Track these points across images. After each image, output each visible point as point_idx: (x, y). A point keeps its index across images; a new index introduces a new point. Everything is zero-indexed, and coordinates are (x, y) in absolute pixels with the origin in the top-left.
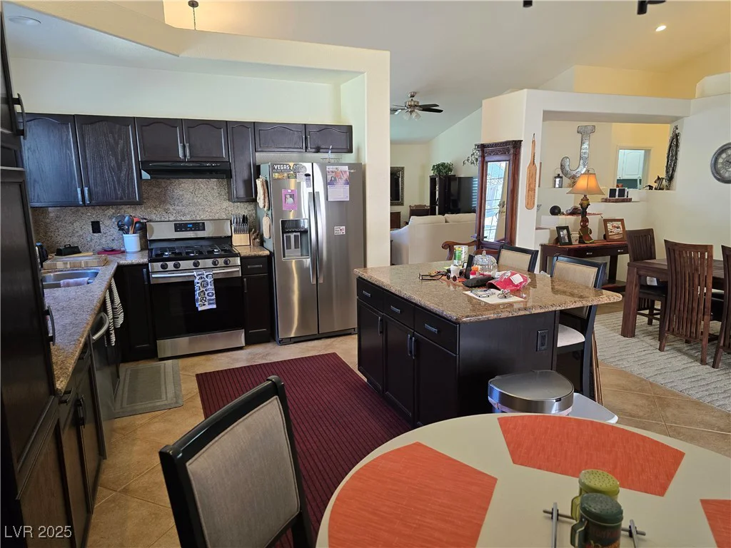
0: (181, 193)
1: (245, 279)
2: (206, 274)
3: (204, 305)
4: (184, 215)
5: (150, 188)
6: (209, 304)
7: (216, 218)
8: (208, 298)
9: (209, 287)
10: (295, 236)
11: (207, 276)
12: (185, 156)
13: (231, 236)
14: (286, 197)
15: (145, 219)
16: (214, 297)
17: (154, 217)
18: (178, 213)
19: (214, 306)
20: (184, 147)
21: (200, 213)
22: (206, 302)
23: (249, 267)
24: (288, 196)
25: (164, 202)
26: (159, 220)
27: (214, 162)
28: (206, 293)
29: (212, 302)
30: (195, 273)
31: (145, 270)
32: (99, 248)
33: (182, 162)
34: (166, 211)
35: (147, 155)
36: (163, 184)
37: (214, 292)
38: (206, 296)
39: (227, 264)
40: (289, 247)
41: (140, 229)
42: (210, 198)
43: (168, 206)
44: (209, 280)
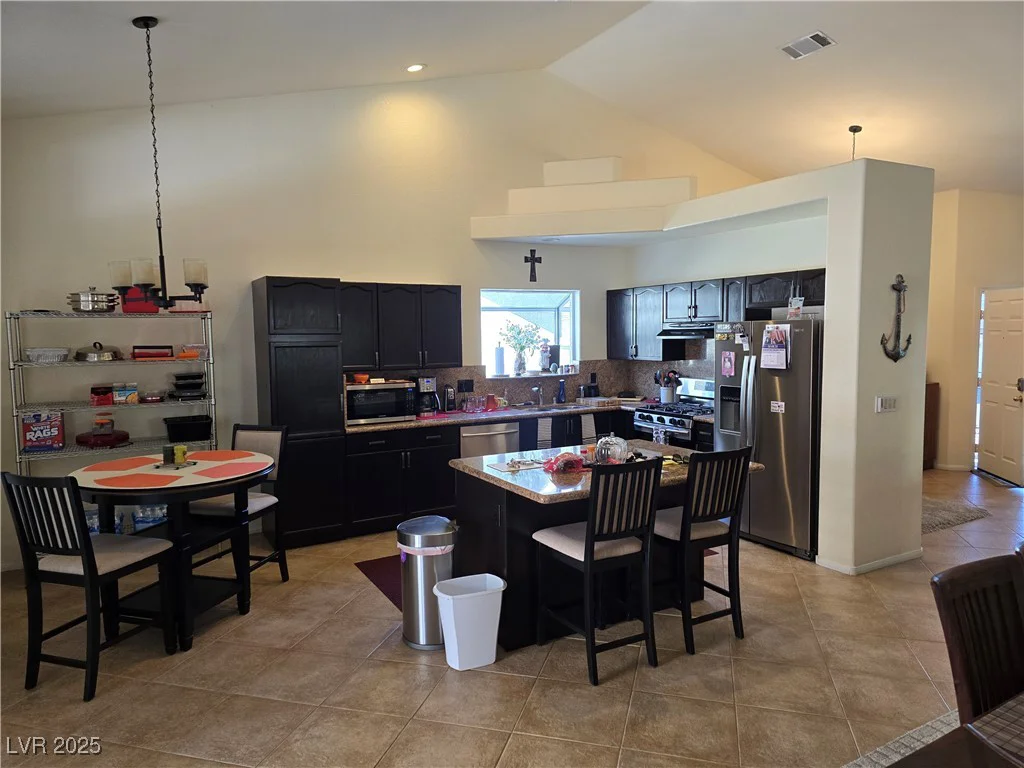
1: (697, 446)
14: (725, 361)
23: (700, 433)
24: (727, 360)
27: (711, 321)
30: (654, 427)
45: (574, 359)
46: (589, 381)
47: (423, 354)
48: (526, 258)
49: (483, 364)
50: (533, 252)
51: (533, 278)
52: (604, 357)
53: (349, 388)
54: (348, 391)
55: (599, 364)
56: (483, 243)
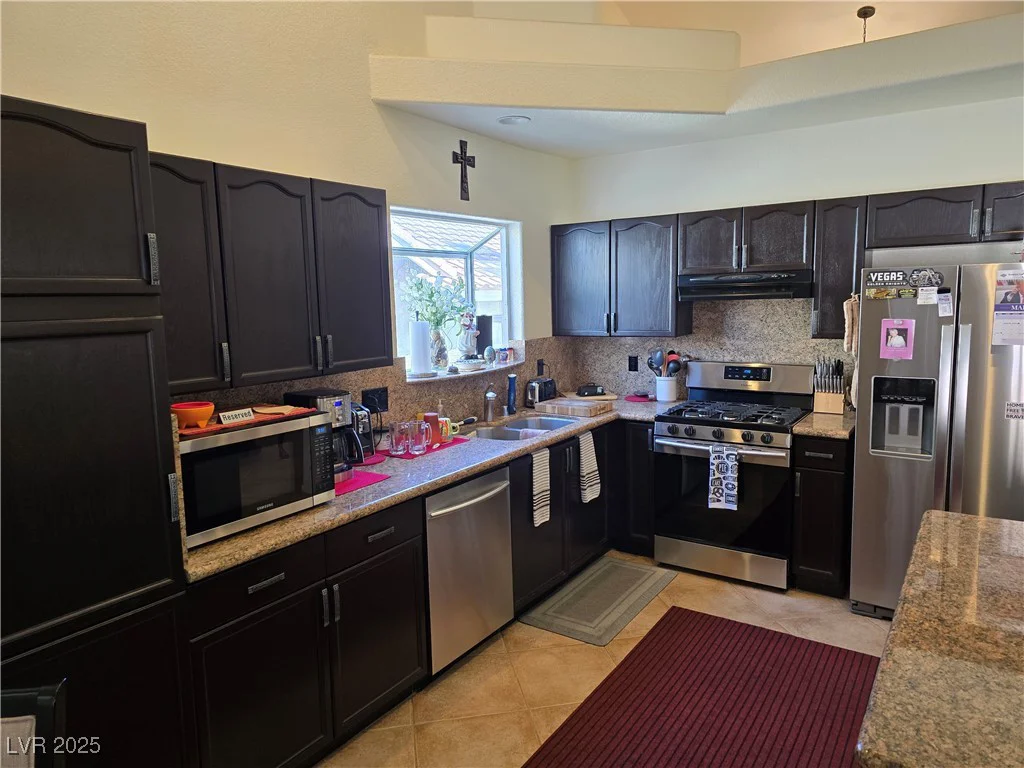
0: (745, 320)
1: (798, 474)
2: (726, 453)
3: (719, 501)
4: (746, 354)
5: (703, 312)
6: (727, 501)
7: (797, 361)
8: (726, 491)
9: (729, 474)
10: (891, 409)
11: (728, 456)
12: (739, 264)
13: (813, 395)
14: (888, 334)
15: (688, 356)
16: (735, 492)
17: (703, 355)
18: (738, 350)
19: (734, 507)
20: (740, 250)
21: (772, 352)
22: (723, 498)
23: (807, 454)
24: (894, 333)
25: (720, 333)
26: (710, 359)
27: (783, 272)
28: (724, 482)
29: (731, 499)
30: (710, 448)
31: (650, 430)
32: (632, 391)
33: (736, 273)
34: (721, 346)
35: (689, 265)
36: (721, 308)
37: (736, 484)
38: (723, 487)
39: (767, 442)
40: (895, 430)
41: (676, 370)
42: (790, 330)
43: (725, 340)
44: (730, 464)
45: (511, 337)
46: (536, 374)
47: (325, 342)
48: (454, 154)
49: (399, 355)
50: (463, 144)
51: (465, 194)
52: (548, 332)
53: (185, 447)
54: (184, 457)
55: (546, 345)
56: (390, 109)
